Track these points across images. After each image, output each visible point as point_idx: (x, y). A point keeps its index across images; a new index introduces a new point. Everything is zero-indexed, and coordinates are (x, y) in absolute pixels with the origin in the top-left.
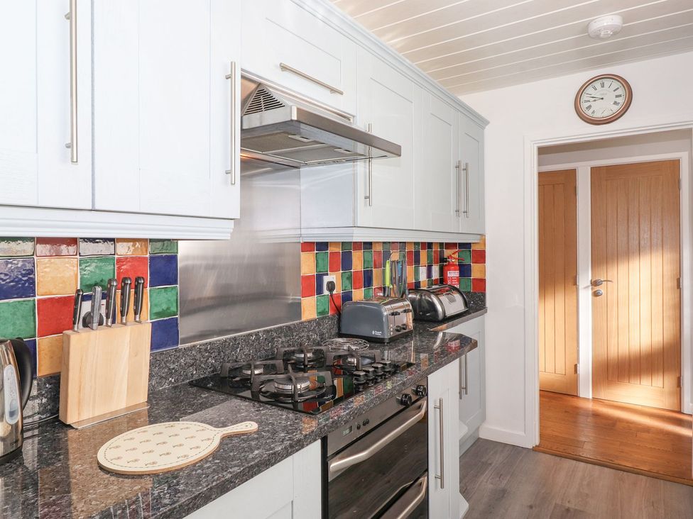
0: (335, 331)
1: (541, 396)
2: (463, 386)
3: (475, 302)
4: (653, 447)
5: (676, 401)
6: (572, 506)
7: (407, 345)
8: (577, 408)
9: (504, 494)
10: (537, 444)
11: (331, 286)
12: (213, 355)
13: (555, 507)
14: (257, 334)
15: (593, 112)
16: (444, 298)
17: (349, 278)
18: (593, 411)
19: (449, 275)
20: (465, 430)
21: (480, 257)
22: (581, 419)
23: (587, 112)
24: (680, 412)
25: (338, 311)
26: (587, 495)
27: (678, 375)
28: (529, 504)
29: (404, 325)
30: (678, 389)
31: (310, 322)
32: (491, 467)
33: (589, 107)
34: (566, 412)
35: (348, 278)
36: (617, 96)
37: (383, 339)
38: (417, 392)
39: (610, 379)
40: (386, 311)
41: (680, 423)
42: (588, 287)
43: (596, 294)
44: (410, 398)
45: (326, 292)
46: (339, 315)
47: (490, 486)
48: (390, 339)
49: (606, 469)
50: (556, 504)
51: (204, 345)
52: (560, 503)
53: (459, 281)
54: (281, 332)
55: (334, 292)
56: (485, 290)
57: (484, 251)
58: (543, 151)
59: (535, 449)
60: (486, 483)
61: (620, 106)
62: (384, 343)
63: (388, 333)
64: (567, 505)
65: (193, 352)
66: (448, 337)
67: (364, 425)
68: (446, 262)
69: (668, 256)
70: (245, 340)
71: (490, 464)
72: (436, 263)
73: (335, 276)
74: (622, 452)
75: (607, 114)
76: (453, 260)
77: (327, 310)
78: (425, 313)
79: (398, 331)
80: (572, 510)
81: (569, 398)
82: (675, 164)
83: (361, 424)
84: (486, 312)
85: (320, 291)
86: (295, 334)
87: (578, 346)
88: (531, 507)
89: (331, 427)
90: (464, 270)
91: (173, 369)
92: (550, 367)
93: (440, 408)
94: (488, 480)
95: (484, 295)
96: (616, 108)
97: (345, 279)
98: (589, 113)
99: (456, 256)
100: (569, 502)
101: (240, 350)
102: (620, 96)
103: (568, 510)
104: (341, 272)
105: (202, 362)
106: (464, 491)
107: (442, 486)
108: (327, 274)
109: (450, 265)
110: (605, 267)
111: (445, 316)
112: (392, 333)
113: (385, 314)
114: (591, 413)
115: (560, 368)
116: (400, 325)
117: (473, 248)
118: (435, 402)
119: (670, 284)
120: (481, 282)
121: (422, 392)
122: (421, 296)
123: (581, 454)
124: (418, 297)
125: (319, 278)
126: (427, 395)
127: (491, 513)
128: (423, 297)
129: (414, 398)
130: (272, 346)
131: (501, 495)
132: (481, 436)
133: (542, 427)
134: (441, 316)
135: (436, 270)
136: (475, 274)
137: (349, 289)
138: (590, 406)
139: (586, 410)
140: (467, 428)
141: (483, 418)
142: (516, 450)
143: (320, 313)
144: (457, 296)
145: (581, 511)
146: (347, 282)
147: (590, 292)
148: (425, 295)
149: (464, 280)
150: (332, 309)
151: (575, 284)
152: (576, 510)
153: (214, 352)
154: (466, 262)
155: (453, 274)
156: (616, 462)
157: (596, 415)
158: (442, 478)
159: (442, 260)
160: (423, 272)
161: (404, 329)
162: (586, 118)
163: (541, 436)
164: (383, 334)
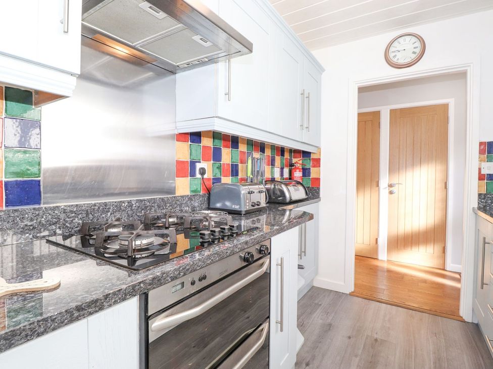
0: (205, 206)
1: (356, 259)
2: (303, 250)
3: (313, 193)
4: (430, 293)
5: (441, 262)
6: (379, 337)
7: (260, 217)
8: (377, 266)
9: (330, 327)
10: (353, 291)
11: (203, 172)
12: (80, 216)
13: (367, 338)
14: (129, 202)
15: (398, 59)
16: (291, 188)
17: (219, 168)
18: (387, 269)
19: (295, 175)
20: (302, 282)
21: (317, 162)
22: (380, 273)
23: (393, 59)
24: (444, 269)
25: (209, 191)
26: (389, 328)
27: (443, 245)
28: (348, 335)
29: (258, 202)
30: (443, 254)
31: (182, 197)
32: (321, 307)
33: (395, 56)
34: (371, 269)
35: (217, 168)
36: (415, 48)
37: (241, 211)
38: (260, 251)
39: (399, 248)
40: (244, 190)
41: (443, 276)
42: (386, 188)
43: (391, 193)
44: (252, 256)
45: (198, 176)
46: (209, 194)
47: (321, 321)
48: (246, 211)
49: (400, 308)
50: (367, 335)
51: (69, 206)
52: (370, 334)
53: (302, 179)
54: (154, 203)
55: (205, 176)
56: (319, 185)
57: (320, 159)
58: (361, 90)
59: (351, 294)
60: (317, 319)
61: (417, 55)
62: (241, 214)
63: (245, 207)
64: (376, 336)
65: (56, 212)
66: (293, 216)
67: (200, 280)
68: (293, 166)
69: (440, 167)
70: (116, 206)
71: (321, 305)
72: (287, 166)
73: (206, 164)
74: (410, 296)
75: (408, 60)
76: (298, 165)
77: (199, 189)
78: (277, 198)
79: (253, 206)
80: (379, 340)
81: (372, 260)
82: (445, 107)
83: (197, 280)
84: (320, 200)
85: (193, 174)
86: (168, 205)
87: (378, 226)
88: (350, 338)
89: (150, 284)
90: (306, 172)
91: (31, 225)
92: (360, 240)
93: (281, 265)
94: (318, 316)
95: (319, 189)
96: (414, 56)
97: (215, 168)
98: (395, 60)
99: (301, 162)
100: (376, 333)
101: (111, 214)
102: (417, 47)
103: (376, 340)
104: (212, 162)
105: (67, 222)
106: (301, 326)
107: (281, 330)
108: (200, 162)
109: (297, 168)
110: (398, 175)
111: (291, 199)
112: (247, 207)
113: (243, 192)
114: (385, 270)
115: (367, 241)
116: (255, 202)
117: (313, 156)
118: (277, 260)
119: (440, 185)
120: (317, 180)
121: (265, 252)
122: (275, 185)
123: (382, 298)
124: (273, 186)
125: (193, 164)
126: (270, 253)
127: (320, 342)
128: (276, 187)
129: (256, 256)
130: (145, 213)
131: (328, 328)
132: (314, 285)
133: (356, 279)
134: (288, 200)
135: (286, 171)
136: (313, 175)
137: (218, 176)
138: (385, 265)
139: (383, 268)
140: (304, 280)
141: (316, 272)
142: (338, 295)
143: (192, 191)
144: (301, 188)
145: (386, 341)
146: (217, 171)
147: (387, 191)
148: (277, 185)
149: (305, 179)
150: (203, 189)
151: (378, 186)
152: (382, 340)
153: (81, 213)
154: (307, 167)
155: (298, 174)
156: (407, 303)
157: (389, 271)
158: (281, 323)
159: (291, 165)
160: (277, 171)
161: (258, 205)
162: (393, 63)
163: (356, 285)
164: (240, 207)
